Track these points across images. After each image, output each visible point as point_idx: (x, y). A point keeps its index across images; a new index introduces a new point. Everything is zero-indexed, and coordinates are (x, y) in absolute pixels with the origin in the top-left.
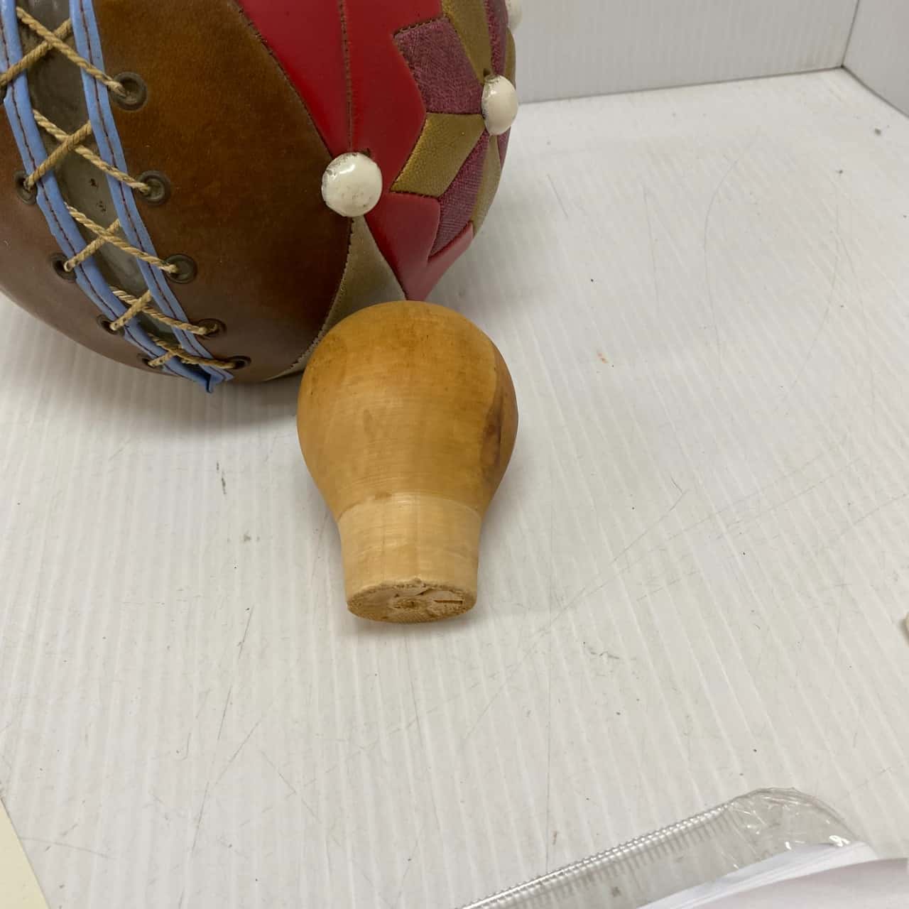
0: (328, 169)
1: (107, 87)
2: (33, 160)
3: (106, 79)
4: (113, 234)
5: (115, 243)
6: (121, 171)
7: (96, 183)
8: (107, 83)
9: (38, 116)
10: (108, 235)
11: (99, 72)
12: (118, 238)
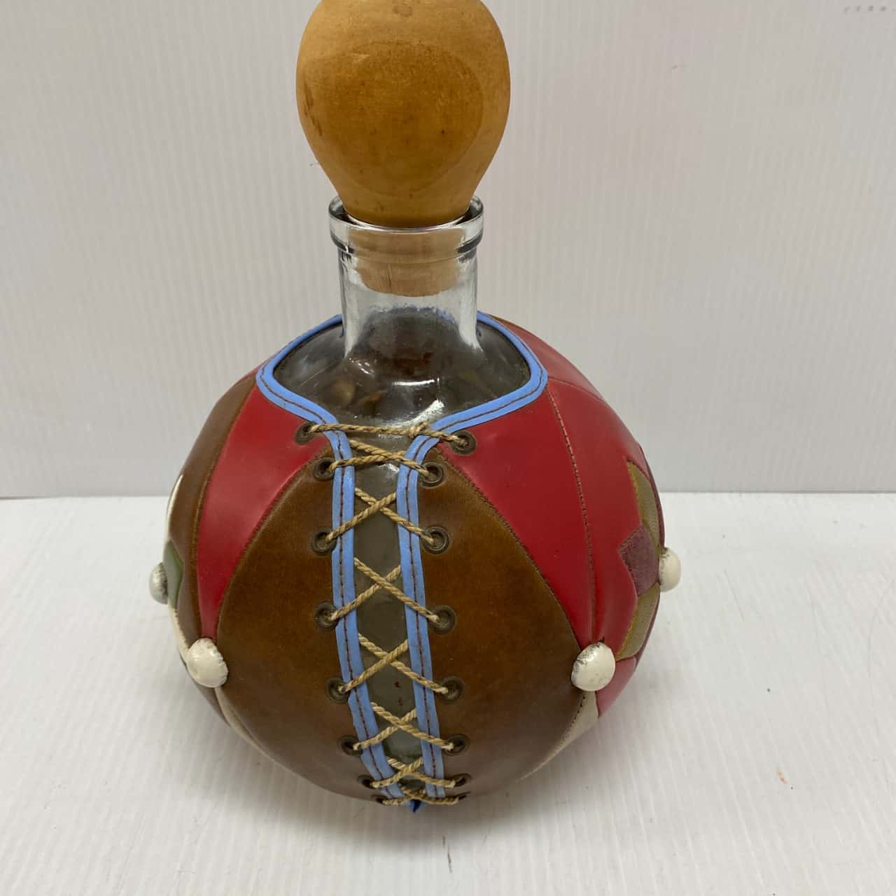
0: (578, 659)
1: (428, 619)
2: (351, 671)
3: (428, 614)
4: (407, 723)
5: (409, 731)
6: (428, 679)
7: (400, 685)
8: (428, 616)
9: (362, 638)
10: (403, 725)
11: (422, 608)
12: (411, 726)
